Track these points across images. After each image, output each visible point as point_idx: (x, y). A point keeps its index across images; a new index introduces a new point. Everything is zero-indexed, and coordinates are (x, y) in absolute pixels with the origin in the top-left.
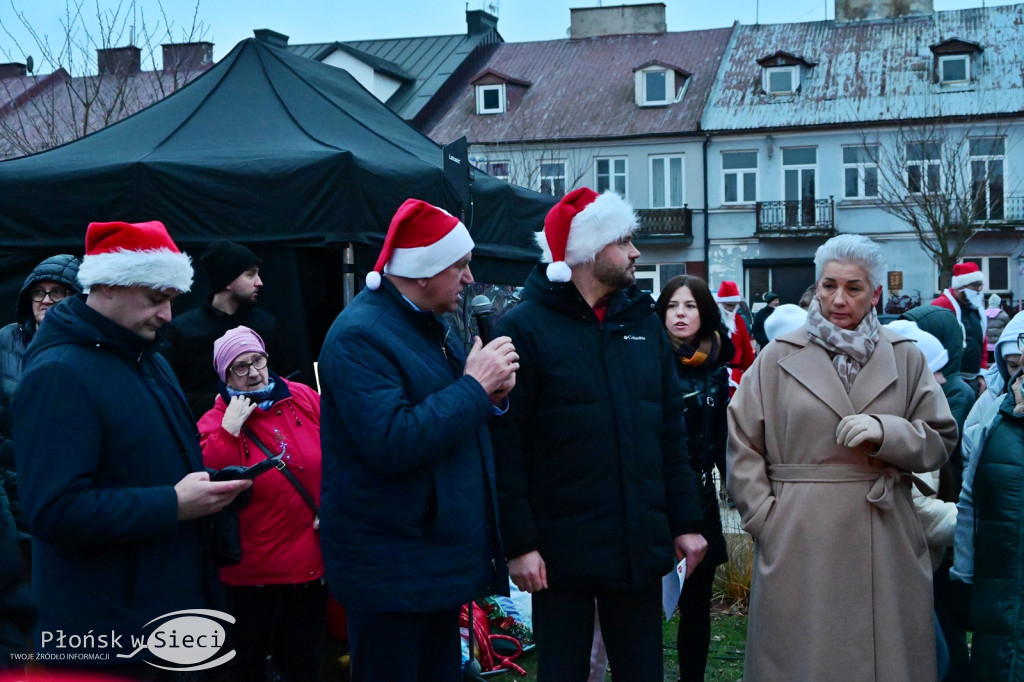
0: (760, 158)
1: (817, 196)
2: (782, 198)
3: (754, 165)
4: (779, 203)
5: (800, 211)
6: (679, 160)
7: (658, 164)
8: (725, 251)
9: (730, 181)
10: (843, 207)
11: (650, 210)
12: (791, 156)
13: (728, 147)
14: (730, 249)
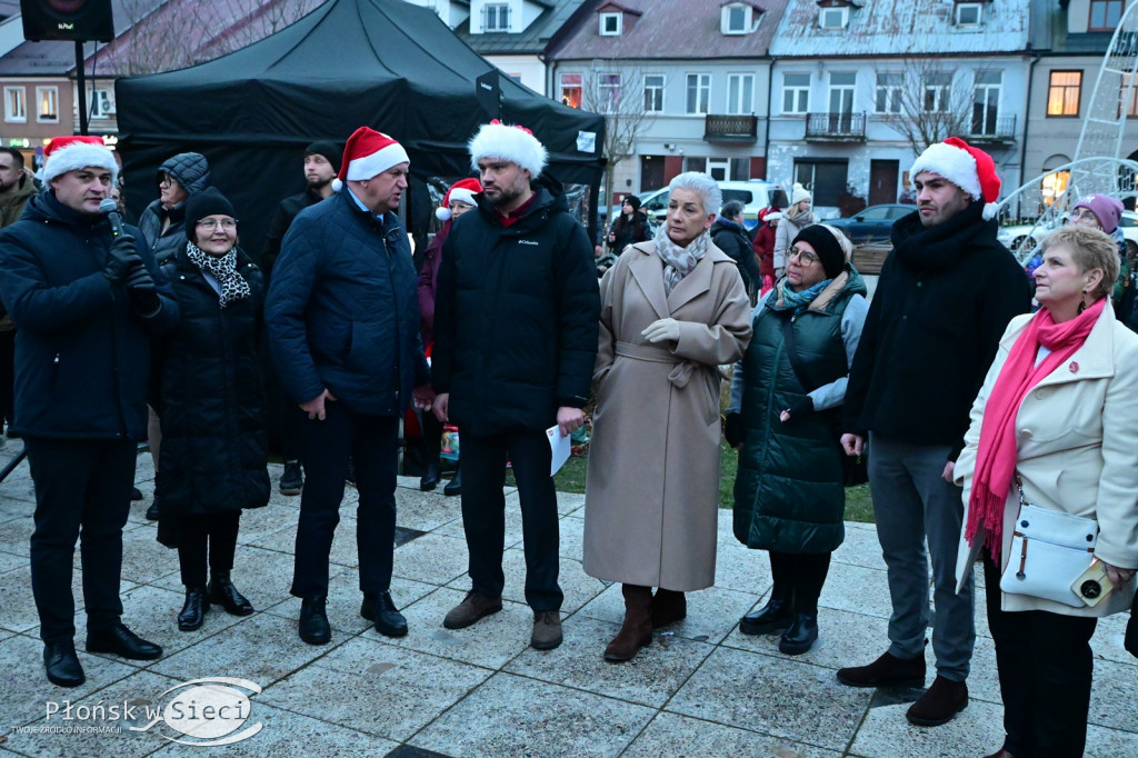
0: (813, 79)
1: (854, 110)
2: (827, 111)
3: (807, 84)
4: (824, 114)
5: (840, 122)
6: (751, 78)
7: (734, 80)
8: (780, 150)
9: (789, 95)
10: (874, 119)
11: (725, 116)
12: (837, 78)
13: (788, 69)
14: (785, 149)
